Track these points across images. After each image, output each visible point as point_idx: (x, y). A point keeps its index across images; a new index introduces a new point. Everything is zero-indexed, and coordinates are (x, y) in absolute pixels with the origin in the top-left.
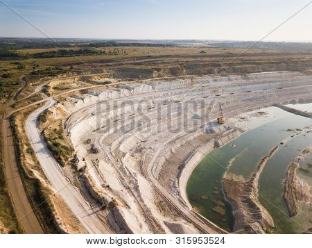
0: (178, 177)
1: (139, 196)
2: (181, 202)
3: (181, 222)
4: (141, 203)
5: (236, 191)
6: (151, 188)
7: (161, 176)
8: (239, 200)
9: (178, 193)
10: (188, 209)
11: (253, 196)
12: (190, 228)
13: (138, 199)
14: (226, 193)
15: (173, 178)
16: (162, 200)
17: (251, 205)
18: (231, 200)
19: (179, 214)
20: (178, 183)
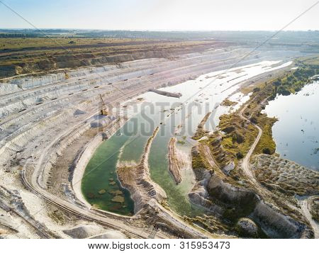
0: (70, 179)
1: (27, 214)
2: (79, 204)
3: (82, 224)
4: (31, 222)
5: (130, 176)
6: (41, 201)
7: (50, 184)
8: (134, 184)
9: (74, 196)
10: (88, 209)
11: (146, 177)
12: (93, 226)
13: (27, 218)
14: (121, 181)
15: (65, 182)
16: (56, 209)
17: (145, 185)
18: (127, 186)
19: (79, 217)
20: (72, 186)
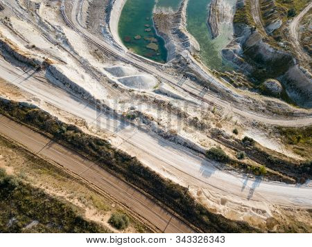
0: (108, 21)
1: (72, 49)
2: (116, 47)
3: (120, 64)
4: (76, 56)
5: (166, 25)
6: (83, 39)
7: (89, 24)
8: (169, 33)
9: (111, 38)
10: (124, 52)
11: (182, 27)
12: (129, 68)
13: (72, 53)
14: (157, 28)
15: (102, 23)
16: (96, 48)
17: (181, 35)
18: (162, 34)
19: (117, 58)
20: (109, 28)
